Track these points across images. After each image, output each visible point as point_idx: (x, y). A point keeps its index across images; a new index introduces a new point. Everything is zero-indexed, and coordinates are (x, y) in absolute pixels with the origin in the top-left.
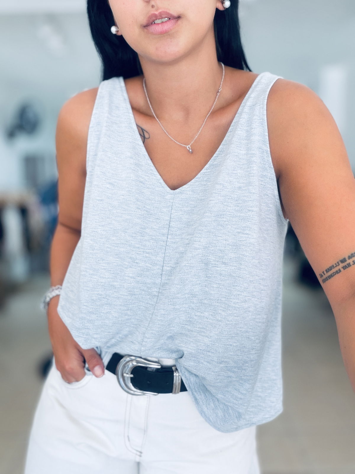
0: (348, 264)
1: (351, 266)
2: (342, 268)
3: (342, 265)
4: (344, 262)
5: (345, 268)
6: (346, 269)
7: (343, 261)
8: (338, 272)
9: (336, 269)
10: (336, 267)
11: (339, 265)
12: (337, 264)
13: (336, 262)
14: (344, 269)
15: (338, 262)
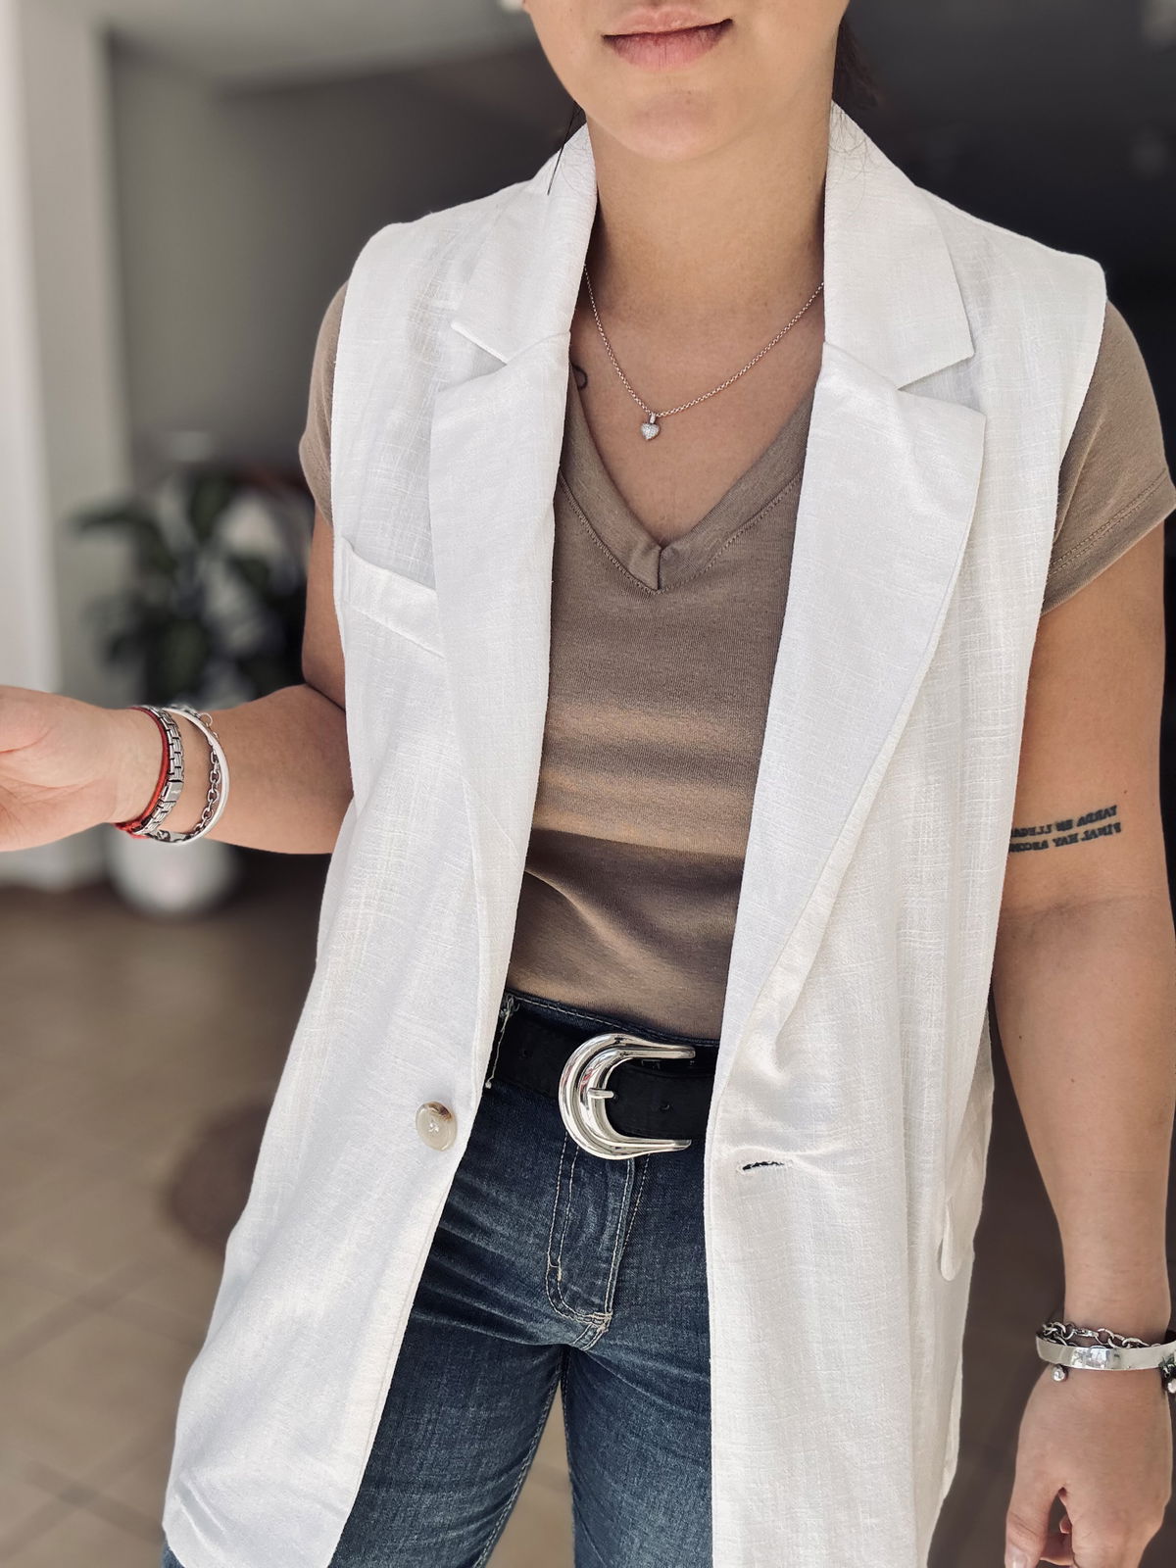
0: (1070, 836)
1: (1077, 841)
2: (1054, 840)
3: (1056, 834)
4: (1064, 830)
5: (1059, 842)
6: (1062, 844)
7: (1064, 825)
8: (1040, 846)
9: (1039, 839)
10: (1039, 833)
11: (1050, 831)
12: (1045, 829)
13: (1044, 824)
14: (1057, 845)
15: (1049, 827)
